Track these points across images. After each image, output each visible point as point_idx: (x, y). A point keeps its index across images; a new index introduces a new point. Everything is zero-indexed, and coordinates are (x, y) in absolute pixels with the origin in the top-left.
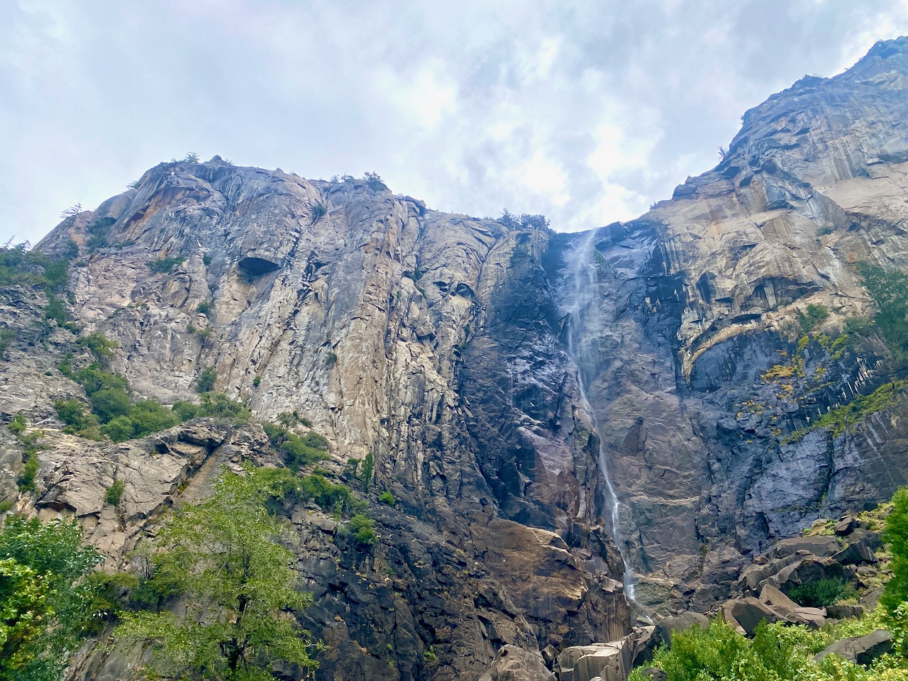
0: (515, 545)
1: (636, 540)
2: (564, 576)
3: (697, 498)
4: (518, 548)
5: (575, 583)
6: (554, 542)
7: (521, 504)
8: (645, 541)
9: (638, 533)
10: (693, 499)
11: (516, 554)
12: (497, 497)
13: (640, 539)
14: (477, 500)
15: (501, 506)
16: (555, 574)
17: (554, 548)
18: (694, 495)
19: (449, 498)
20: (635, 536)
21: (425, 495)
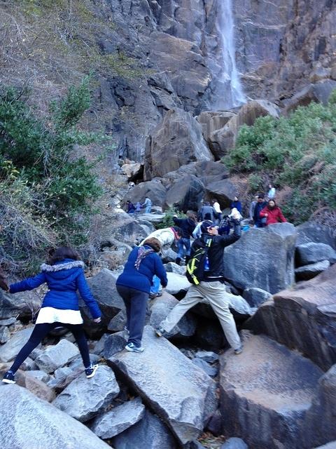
0: (167, 50)
1: (242, 51)
2: (198, 71)
3: (285, 25)
4: (169, 52)
5: (204, 76)
6: (193, 49)
7: (171, 22)
8: (247, 53)
9: (244, 47)
10: (282, 26)
11: (168, 56)
12: (155, 17)
13: (244, 51)
14: (143, 18)
15: (158, 23)
16: (192, 70)
17: (192, 52)
18: (283, 23)
19: (124, 15)
20: (242, 48)
21: (107, 11)
